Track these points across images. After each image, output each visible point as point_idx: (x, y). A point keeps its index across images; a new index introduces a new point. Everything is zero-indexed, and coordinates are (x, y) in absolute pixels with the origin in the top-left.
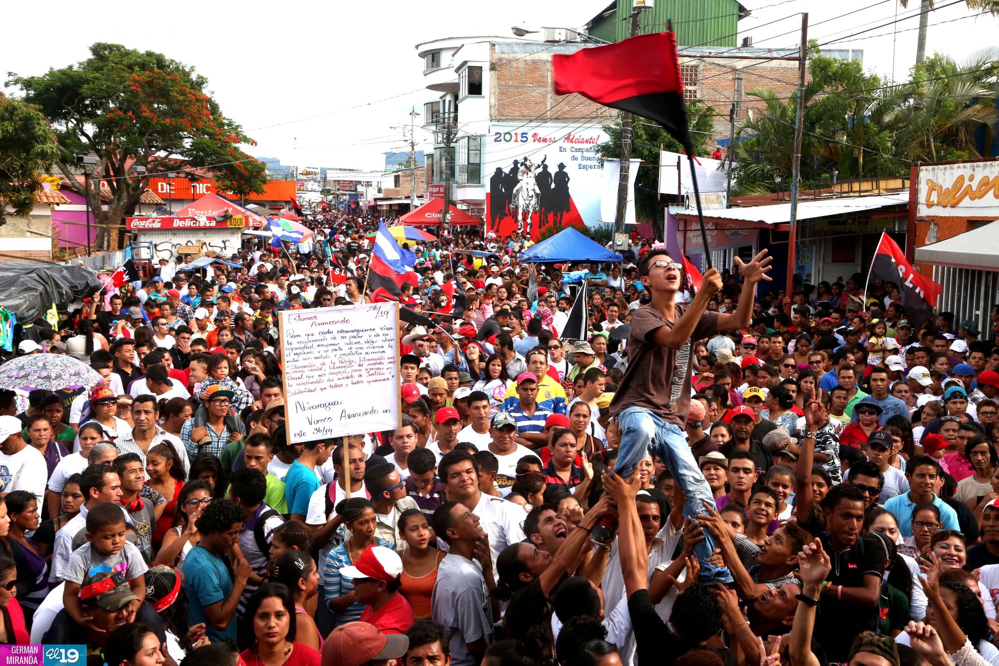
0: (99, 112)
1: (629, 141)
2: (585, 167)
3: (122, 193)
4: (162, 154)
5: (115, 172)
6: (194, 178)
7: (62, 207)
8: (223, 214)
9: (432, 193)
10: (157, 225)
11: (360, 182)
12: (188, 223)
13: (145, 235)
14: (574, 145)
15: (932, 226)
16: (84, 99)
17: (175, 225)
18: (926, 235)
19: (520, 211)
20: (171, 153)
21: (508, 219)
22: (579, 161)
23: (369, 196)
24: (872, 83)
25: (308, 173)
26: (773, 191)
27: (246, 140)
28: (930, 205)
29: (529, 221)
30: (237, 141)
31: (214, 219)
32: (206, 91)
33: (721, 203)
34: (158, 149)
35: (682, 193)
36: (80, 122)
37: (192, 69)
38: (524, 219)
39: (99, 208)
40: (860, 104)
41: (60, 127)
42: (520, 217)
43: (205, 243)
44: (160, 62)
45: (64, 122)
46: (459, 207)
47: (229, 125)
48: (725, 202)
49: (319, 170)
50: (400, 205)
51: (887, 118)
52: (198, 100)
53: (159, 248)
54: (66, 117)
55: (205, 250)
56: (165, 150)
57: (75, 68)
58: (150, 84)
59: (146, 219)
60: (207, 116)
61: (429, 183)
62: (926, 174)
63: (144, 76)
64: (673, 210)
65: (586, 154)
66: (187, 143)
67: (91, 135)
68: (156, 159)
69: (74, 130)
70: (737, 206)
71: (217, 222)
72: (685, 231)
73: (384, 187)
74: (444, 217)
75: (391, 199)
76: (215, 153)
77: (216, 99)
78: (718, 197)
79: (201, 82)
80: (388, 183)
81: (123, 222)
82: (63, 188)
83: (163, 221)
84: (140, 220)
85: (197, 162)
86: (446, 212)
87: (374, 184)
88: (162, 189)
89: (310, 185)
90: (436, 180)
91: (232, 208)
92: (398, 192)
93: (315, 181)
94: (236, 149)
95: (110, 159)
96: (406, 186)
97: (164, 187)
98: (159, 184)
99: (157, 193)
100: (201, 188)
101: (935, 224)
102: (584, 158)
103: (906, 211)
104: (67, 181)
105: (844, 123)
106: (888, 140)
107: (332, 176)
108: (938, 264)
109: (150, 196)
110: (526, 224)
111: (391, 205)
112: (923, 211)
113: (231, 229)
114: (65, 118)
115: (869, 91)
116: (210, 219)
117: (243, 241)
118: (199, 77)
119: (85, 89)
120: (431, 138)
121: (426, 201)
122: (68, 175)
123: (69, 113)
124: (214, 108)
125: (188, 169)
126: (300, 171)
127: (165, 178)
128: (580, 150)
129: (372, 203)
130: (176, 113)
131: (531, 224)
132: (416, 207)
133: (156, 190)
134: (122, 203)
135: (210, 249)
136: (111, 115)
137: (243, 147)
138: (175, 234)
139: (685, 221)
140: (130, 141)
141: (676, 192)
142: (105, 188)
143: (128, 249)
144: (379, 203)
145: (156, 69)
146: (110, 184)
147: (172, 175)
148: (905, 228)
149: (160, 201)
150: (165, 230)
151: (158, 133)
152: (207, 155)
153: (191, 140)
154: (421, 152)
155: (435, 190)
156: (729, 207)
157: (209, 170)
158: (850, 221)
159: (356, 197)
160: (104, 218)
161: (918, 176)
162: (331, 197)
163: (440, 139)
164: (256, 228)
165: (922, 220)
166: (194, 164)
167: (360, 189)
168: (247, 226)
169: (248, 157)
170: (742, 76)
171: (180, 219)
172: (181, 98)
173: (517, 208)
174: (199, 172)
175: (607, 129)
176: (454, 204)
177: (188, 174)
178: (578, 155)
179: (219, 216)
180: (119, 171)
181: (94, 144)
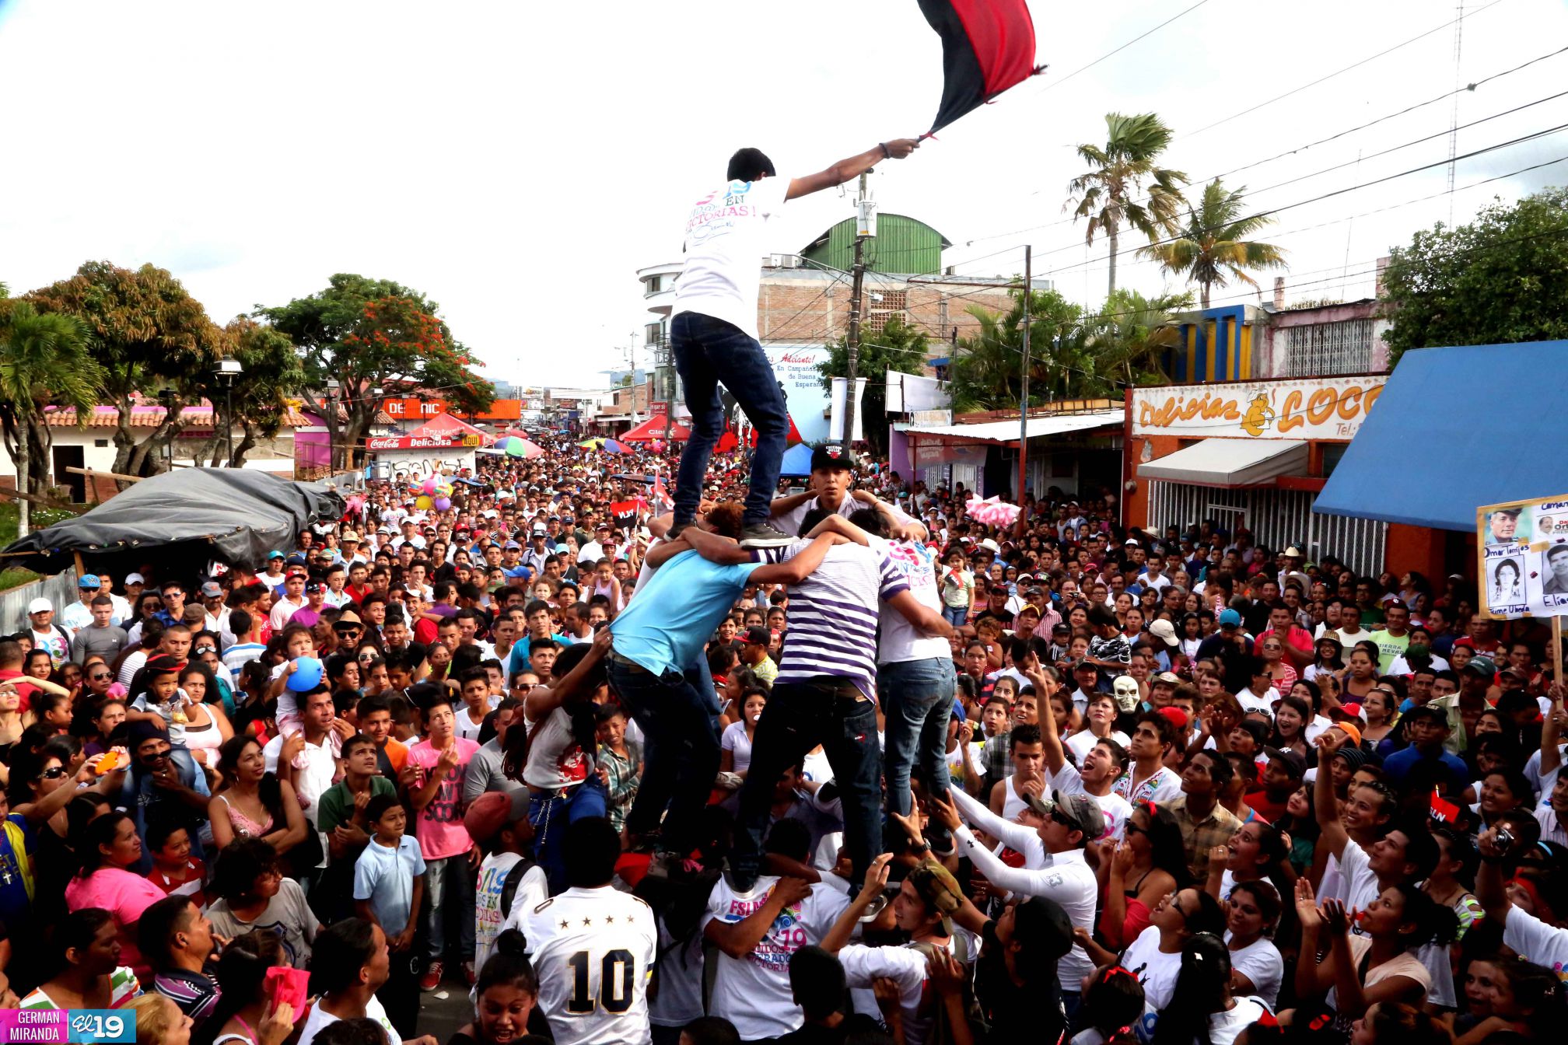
0: (337, 338)
1: (855, 361)
2: (802, 385)
3: (358, 414)
4: (396, 376)
5: (352, 396)
6: (424, 399)
7: (305, 429)
8: (457, 434)
9: (653, 411)
10: (395, 445)
11: (580, 400)
12: (425, 443)
13: (383, 455)
14: (791, 364)
15: (1146, 444)
16: (323, 326)
17: (412, 445)
18: (1141, 452)
19: (740, 427)
20: (404, 375)
21: (729, 435)
22: (797, 380)
23: (589, 414)
24: (1074, 311)
25: (532, 393)
26: (990, 409)
27: (475, 361)
28: (1144, 425)
29: (749, 436)
30: (468, 362)
31: (449, 438)
32: (437, 316)
33: (946, 420)
34: (392, 372)
35: (906, 410)
36: (319, 348)
37: (424, 295)
38: (745, 435)
39: (337, 429)
40: (1066, 329)
41: (302, 353)
42: (740, 433)
43: (441, 463)
44: (394, 290)
45: (304, 348)
46: (680, 423)
47: (460, 347)
48: (949, 419)
49: (542, 390)
50: (620, 422)
51: (1089, 342)
52: (429, 323)
53: (396, 467)
54: (306, 343)
55: (440, 468)
56: (398, 372)
57: (314, 297)
58: (385, 310)
59: (383, 439)
60: (439, 340)
61: (651, 400)
62: (1139, 395)
63: (379, 303)
64: (899, 427)
65: (803, 373)
66: (419, 365)
67: (329, 360)
68: (390, 381)
69: (314, 356)
70: (962, 423)
71: (453, 441)
72: (915, 447)
73: (603, 405)
74: (667, 433)
75: (611, 416)
76: (446, 374)
77: (447, 323)
78: (943, 415)
79: (431, 309)
80: (608, 401)
81: (361, 442)
82: (304, 411)
83: (400, 441)
84: (379, 440)
85: (428, 383)
86: (669, 428)
87: (594, 402)
88: (394, 410)
89: (534, 404)
90: (657, 399)
91: (465, 427)
92: (617, 409)
93: (538, 399)
94: (465, 370)
95: (346, 381)
96: (626, 404)
97: (396, 407)
98: (393, 405)
99: (391, 415)
100: (430, 408)
101: (1150, 442)
102: (800, 377)
103: (1120, 430)
104: (307, 404)
105: (1051, 346)
106: (1090, 363)
107: (554, 395)
108: (1153, 479)
109: (383, 417)
110: (746, 440)
111: (611, 423)
112: (1138, 430)
113: (466, 448)
114: (306, 345)
115: (1074, 319)
116: (445, 438)
117: (477, 460)
118: (431, 303)
119: (325, 316)
120: (652, 357)
121: (648, 417)
122: (308, 398)
123: (309, 340)
124: (445, 332)
125: (422, 391)
126: (524, 390)
127: (398, 398)
128: (797, 369)
129: (593, 420)
130: (408, 337)
131: (751, 440)
132: (637, 424)
133: (387, 411)
134: (357, 425)
135: (446, 467)
136: (347, 341)
137: (473, 369)
138: (412, 454)
139: (915, 438)
140: (364, 364)
141: (900, 410)
142: (342, 410)
143: (368, 469)
144: (599, 420)
145: (390, 296)
146: (347, 408)
147: (405, 396)
148: (1121, 445)
149: (392, 421)
150: (403, 450)
151: (392, 356)
152: (439, 376)
153: (423, 363)
154: (640, 371)
155: (657, 407)
156: (954, 424)
157: (439, 391)
158: (1070, 439)
159: (575, 414)
160: (342, 438)
161: (1131, 398)
162: (551, 415)
163: (661, 358)
164: (490, 447)
165: (1137, 438)
166: (425, 385)
167: (580, 406)
168: (481, 444)
169: (477, 378)
170: (946, 301)
171: (417, 439)
172: (413, 322)
173: (737, 424)
174: (428, 392)
175: (829, 348)
176: (675, 421)
177: (419, 395)
178: (796, 373)
179: (453, 435)
180: (355, 393)
181: (331, 370)
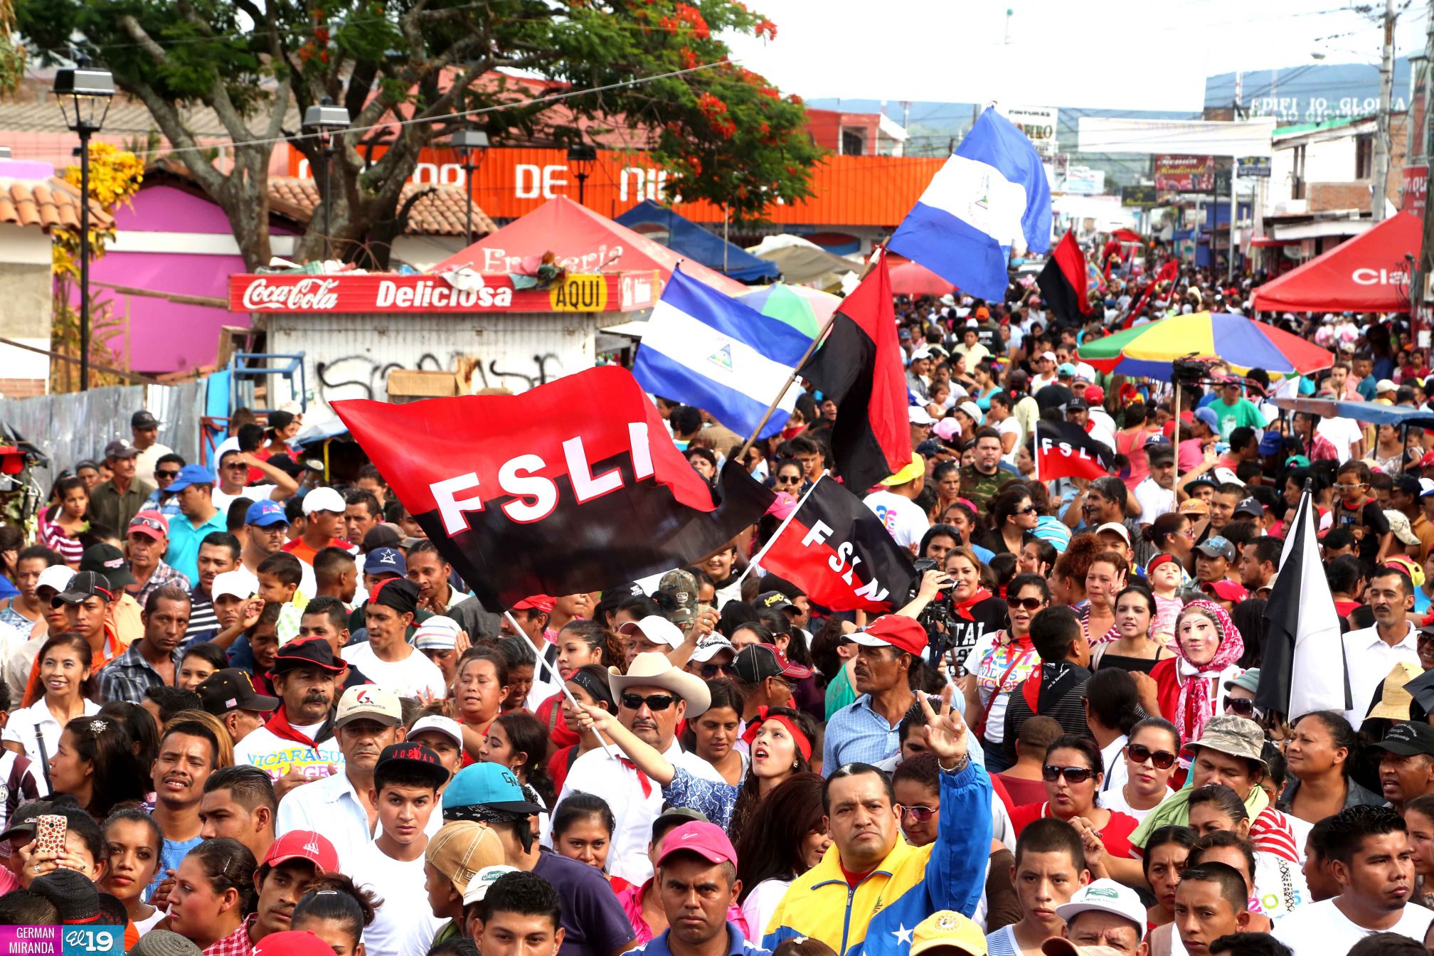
3: (336, 196)
8: (535, 267)
10: (326, 301)
12: (424, 296)
13: (288, 332)
17: (381, 302)
31: (508, 282)
43: (478, 364)
49: (1052, 122)
53: (329, 376)
55: (476, 385)
59: (294, 280)
71: (518, 294)
83: (344, 286)
84: (272, 281)
88: (528, 188)
97: (533, 181)
98: (520, 169)
113: (563, 315)
116: (493, 282)
117: (603, 357)
129: (1260, 235)
135: (494, 382)
138: (382, 332)
144: (1281, 234)
150: (352, 316)
162: (1156, 215)
168: (616, 308)
171: (399, 281)
179: (525, 273)
